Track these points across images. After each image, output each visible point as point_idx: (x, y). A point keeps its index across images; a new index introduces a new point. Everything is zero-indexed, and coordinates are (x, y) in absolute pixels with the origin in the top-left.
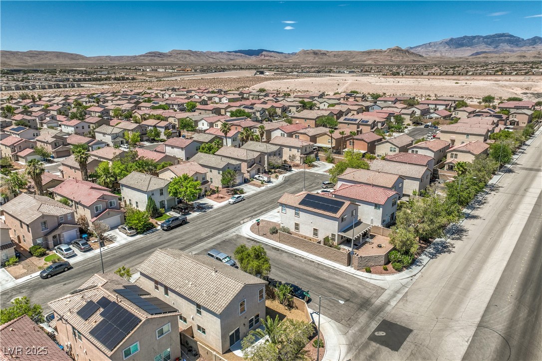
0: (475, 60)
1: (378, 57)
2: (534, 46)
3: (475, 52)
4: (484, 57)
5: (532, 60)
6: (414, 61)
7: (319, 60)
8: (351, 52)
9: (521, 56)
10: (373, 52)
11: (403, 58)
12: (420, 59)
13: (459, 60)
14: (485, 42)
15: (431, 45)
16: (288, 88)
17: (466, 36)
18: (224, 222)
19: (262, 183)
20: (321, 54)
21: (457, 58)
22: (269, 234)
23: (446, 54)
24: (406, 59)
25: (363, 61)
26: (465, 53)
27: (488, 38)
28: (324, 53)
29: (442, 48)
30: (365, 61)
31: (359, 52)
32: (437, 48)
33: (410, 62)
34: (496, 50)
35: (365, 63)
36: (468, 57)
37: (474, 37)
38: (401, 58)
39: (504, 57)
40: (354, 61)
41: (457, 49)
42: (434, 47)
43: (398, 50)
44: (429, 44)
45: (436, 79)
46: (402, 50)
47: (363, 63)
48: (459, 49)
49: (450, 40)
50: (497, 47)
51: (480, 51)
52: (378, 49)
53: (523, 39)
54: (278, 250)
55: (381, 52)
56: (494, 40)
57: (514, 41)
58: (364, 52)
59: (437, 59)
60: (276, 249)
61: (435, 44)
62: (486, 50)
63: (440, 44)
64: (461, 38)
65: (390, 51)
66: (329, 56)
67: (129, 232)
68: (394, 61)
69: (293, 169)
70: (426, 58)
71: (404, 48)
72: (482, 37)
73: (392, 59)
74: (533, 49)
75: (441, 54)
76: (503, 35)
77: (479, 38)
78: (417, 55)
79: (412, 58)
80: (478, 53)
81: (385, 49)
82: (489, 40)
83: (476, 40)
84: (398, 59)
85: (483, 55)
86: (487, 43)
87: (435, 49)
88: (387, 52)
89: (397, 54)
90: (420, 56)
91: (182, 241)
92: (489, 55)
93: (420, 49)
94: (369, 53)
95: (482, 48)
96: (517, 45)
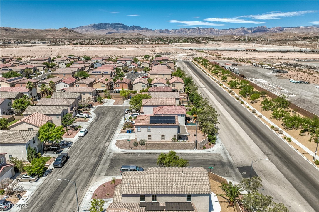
0: (110, 36)
1: (54, 34)
2: (134, 30)
3: (108, 32)
4: (113, 35)
5: (135, 37)
6: (77, 36)
7: (11, 35)
8: (34, 30)
9: (130, 35)
10: (50, 30)
11: (70, 35)
12: (80, 35)
13: (101, 36)
14: (111, 27)
15: (84, 27)
16: (11, 54)
17: (101, 23)
18: (95, 149)
19: (85, 119)
20: (11, 30)
21: (100, 35)
22: (133, 147)
23: (93, 33)
24: (72, 35)
25: (44, 36)
26: (103, 33)
27: (112, 25)
28: (13, 30)
29: (90, 29)
30: (46, 36)
31: (40, 30)
32: (88, 29)
33: (75, 37)
34: (117, 31)
35: (46, 37)
36: (105, 35)
37: (106, 24)
38: (69, 34)
39: (123, 35)
40: (38, 36)
41: (99, 30)
42: (85, 28)
43: (66, 30)
44: (83, 26)
45: (106, 46)
46: (69, 30)
47: (45, 37)
48: (100, 30)
49: (94, 25)
50: (117, 30)
51: (110, 31)
52: (53, 28)
53: (128, 26)
54: (151, 154)
55: (55, 30)
56: (116, 26)
57: (125, 27)
58: (44, 30)
59: (90, 35)
60: (149, 153)
61: (86, 27)
62: (113, 31)
63: (89, 27)
64: (99, 24)
65: (61, 30)
66: (18, 32)
67: (34, 179)
68: (66, 36)
69: (93, 107)
70: (83, 35)
71: (69, 28)
72: (109, 24)
73: (64, 35)
74: (134, 32)
75: (91, 33)
76: (119, 24)
77: (108, 25)
78: (78, 33)
79: (75, 35)
80: (109, 33)
81: (58, 29)
82: (113, 26)
83: (107, 26)
84: (67, 35)
85: (113, 34)
86: (112, 28)
87: (86, 30)
88: (59, 31)
89: (66, 32)
90: (80, 33)
91: (83, 170)
92: (116, 34)
93: (78, 29)
94: (47, 31)
95: (111, 30)
96: (126, 29)
